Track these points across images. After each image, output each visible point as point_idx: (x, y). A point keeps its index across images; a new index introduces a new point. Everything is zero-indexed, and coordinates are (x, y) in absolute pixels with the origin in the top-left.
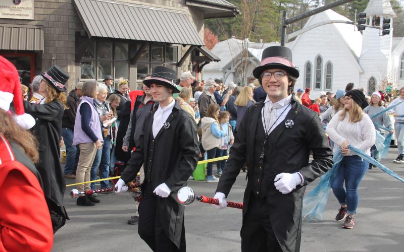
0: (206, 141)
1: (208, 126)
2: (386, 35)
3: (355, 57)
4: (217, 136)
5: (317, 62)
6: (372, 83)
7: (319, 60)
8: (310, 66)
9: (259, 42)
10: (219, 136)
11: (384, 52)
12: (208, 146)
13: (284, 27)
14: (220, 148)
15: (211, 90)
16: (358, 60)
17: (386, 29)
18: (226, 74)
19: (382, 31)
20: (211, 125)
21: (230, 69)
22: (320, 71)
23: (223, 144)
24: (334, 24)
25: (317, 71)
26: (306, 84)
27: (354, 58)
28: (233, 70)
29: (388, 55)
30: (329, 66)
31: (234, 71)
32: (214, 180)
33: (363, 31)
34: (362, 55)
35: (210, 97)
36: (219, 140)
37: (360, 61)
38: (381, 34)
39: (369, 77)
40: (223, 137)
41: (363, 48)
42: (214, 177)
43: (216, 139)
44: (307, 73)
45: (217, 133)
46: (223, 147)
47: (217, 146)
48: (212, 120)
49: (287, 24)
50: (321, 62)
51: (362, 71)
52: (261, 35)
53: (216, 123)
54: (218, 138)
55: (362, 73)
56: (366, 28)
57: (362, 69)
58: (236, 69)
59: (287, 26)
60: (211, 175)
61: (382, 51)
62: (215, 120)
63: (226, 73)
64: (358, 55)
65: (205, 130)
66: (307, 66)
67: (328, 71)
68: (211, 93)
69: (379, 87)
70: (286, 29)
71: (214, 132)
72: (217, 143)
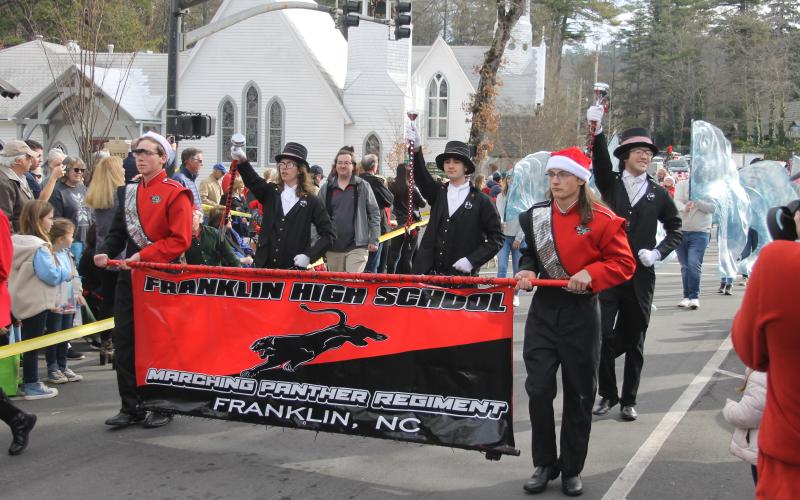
0: (21, 295)
1: (26, 255)
2: (403, 39)
3: (334, 87)
4: (50, 282)
5: (248, 101)
6: (372, 147)
7: (252, 94)
8: (232, 110)
9: (107, 51)
10: (56, 282)
11: (396, 76)
12: (25, 308)
13: (177, 14)
14: (59, 310)
15: (18, 167)
16: (340, 95)
17: (404, 26)
18: (26, 129)
19: (393, 29)
20: (33, 254)
21: (35, 116)
22: (256, 120)
23: (64, 301)
24: (286, 11)
25: (248, 120)
26: (224, 152)
27: (331, 92)
28: (43, 119)
29: (405, 84)
30: (276, 108)
31: (46, 122)
32: (43, 392)
33: (351, 29)
34: (348, 85)
35: (18, 183)
36: (56, 290)
37: (345, 98)
38: (393, 36)
39: (366, 134)
40: (64, 283)
41: (350, 69)
42: (43, 387)
43: (48, 290)
44: (225, 125)
45: (51, 274)
46: (64, 308)
47: (51, 306)
48: (37, 241)
49: (183, 8)
50: (256, 100)
51: (349, 121)
52: (110, 34)
53: (46, 249)
54: (53, 286)
55: (350, 125)
56: (361, 22)
57: (350, 117)
58: (50, 117)
59: (184, 12)
60: (36, 380)
61: (392, 75)
62: (44, 242)
63: (24, 126)
64: (341, 85)
65: (18, 269)
66: (225, 110)
67: (272, 121)
68: (19, 174)
69: (390, 156)
70: (180, 19)
71: (41, 271)
72: (48, 298)
